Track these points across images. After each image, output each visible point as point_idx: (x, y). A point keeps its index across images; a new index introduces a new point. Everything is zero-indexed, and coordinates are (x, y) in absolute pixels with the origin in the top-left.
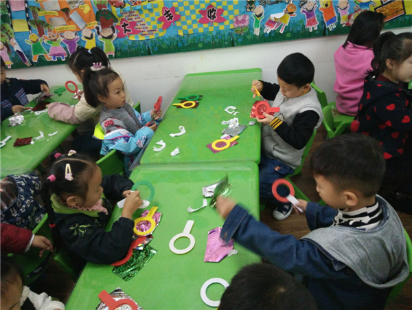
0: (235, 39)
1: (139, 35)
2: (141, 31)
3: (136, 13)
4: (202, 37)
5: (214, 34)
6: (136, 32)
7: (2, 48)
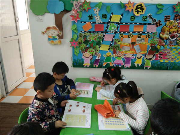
1: (166, 60)
2: (167, 58)
6: (164, 58)
7: (88, 57)
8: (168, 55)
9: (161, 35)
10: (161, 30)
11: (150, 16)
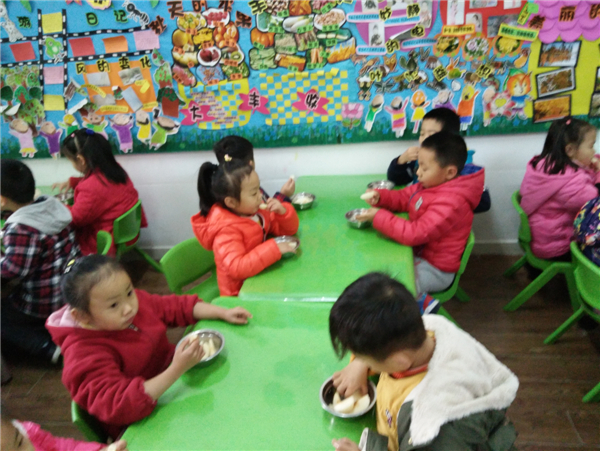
0: (342, 135)
1: (213, 123)
2: (215, 118)
3: (211, 94)
4: (297, 129)
5: (314, 126)
6: (208, 119)
7: (25, 130)
8: (213, 108)
9: (177, 55)
10: (170, 41)
11: (131, 8)
